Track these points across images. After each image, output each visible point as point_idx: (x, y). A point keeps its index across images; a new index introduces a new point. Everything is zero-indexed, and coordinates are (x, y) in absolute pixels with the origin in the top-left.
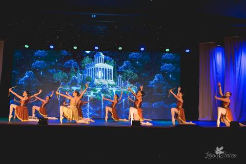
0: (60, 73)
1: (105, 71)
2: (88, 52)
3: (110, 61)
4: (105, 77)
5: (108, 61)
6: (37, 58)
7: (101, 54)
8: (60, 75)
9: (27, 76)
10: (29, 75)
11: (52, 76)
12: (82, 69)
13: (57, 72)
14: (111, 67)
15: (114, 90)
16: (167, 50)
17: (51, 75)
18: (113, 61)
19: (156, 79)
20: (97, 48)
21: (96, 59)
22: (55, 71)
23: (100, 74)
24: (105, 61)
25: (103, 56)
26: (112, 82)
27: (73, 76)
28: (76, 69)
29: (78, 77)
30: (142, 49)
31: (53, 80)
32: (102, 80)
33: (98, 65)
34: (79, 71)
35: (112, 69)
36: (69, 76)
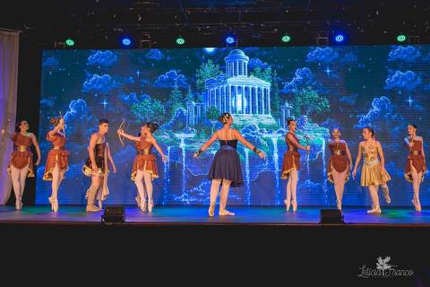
0: (147, 101)
1: (250, 93)
2: (210, 50)
3: (263, 70)
4: (253, 109)
5: (258, 69)
6: (94, 69)
7: (242, 54)
8: (148, 106)
9: (72, 111)
10: (78, 108)
11: (128, 109)
12: (198, 91)
13: (141, 100)
14: (265, 85)
16: (401, 38)
17: (127, 106)
18: (269, 69)
19: (375, 109)
20: (230, 40)
21: (230, 66)
22: (135, 97)
23: (239, 102)
24: (251, 70)
25: (246, 59)
26: (268, 119)
27: (178, 108)
28: (184, 91)
29: (190, 109)
30: (339, 38)
31: (132, 117)
32: (246, 116)
33: (233, 81)
34: (190, 95)
35: (269, 88)
36: (169, 109)
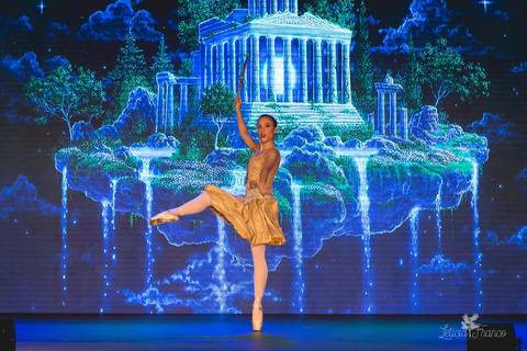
0: (63, 72)
1: (305, 54)
3: (334, 2)
4: (310, 91)
8: (65, 84)
11: (19, 90)
12: (181, 47)
13: (48, 69)
14: (340, 34)
15: (361, 158)
17: (17, 83)
22: (34, 62)
23: (279, 73)
24: (306, 1)
26: (345, 114)
27: (136, 88)
29: (163, 90)
31: (28, 110)
32: (293, 108)
33: (265, 25)
34: (164, 59)
35: (347, 43)
36: (114, 90)
